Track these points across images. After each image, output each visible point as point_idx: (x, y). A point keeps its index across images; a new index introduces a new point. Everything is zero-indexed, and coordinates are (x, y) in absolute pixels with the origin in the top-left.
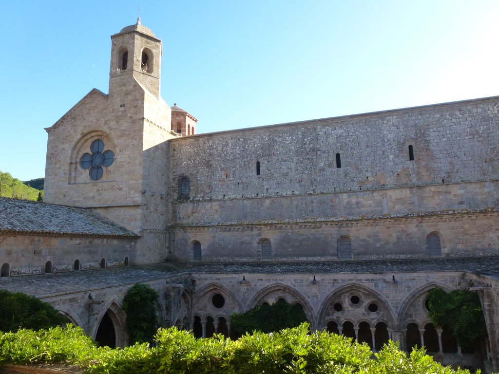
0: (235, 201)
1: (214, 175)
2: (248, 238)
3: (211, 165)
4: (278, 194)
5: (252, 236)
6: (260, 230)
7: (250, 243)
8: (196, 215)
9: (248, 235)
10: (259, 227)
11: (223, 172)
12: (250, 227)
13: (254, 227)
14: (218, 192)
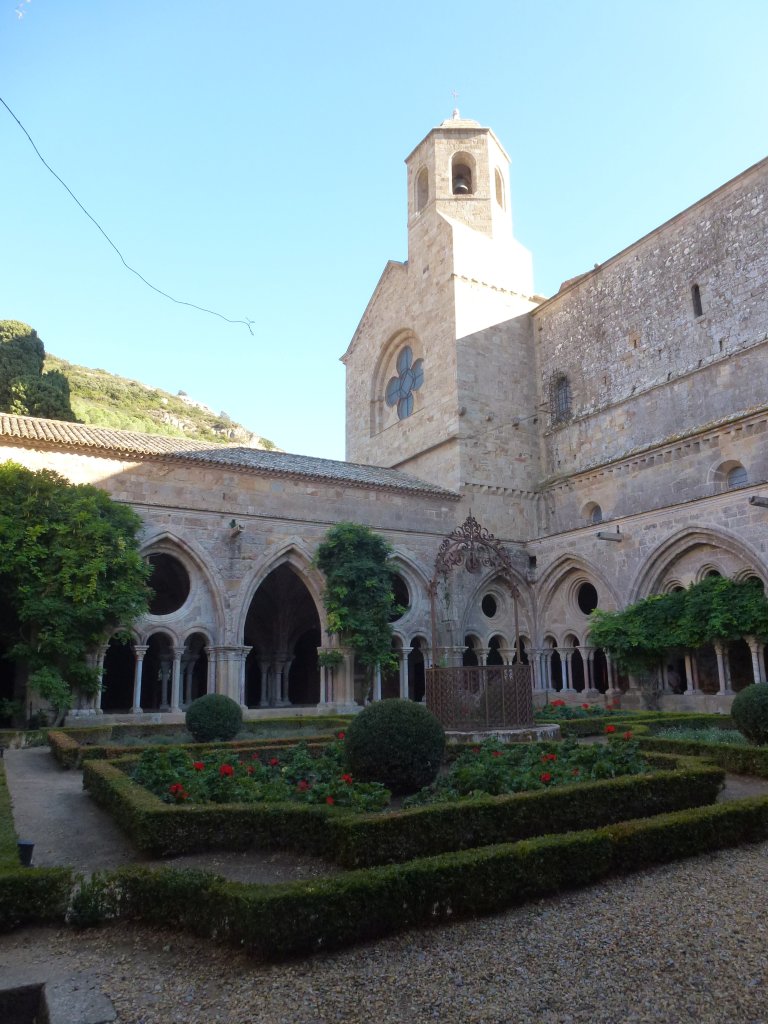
0: (656, 393)
1: (611, 351)
2: (692, 469)
3: (604, 333)
4: (746, 345)
5: (699, 463)
6: (716, 445)
7: (697, 482)
8: (587, 446)
9: (691, 464)
10: (710, 437)
11: (627, 338)
12: (692, 444)
13: (700, 441)
14: (622, 385)
